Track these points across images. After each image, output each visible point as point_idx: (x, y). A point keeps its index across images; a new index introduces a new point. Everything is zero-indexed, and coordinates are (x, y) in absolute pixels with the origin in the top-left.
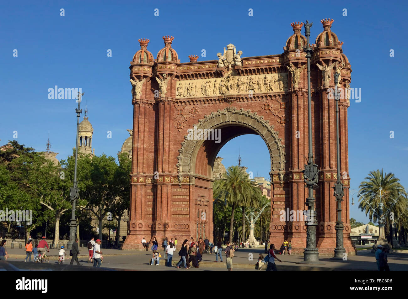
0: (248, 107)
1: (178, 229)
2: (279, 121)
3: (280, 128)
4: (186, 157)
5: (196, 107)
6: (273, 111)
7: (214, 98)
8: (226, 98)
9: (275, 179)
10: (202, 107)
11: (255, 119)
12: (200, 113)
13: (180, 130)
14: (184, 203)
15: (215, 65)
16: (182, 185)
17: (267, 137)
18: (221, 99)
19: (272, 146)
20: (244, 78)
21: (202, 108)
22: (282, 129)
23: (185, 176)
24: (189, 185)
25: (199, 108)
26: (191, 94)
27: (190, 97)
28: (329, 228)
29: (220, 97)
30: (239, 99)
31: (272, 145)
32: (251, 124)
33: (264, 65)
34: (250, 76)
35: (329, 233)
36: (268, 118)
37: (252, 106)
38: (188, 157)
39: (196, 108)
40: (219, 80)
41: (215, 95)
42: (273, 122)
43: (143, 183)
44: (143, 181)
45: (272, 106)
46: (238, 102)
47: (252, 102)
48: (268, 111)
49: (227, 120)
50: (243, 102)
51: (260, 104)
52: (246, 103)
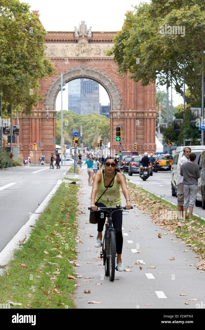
0: (95, 66)
1: (46, 149)
2: (117, 76)
3: (118, 81)
5: (58, 63)
6: (113, 70)
7: (72, 58)
8: (81, 59)
9: (114, 116)
10: (62, 64)
11: (101, 74)
12: (61, 68)
14: (50, 131)
15: (72, 35)
16: (49, 118)
17: (109, 87)
20: (93, 45)
22: (119, 82)
23: (50, 112)
24: (53, 119)
25: (60, 64)
26: (54, 54)
27: (53, 56)
28: (150, 147)
29: (76, 58)
30: (89, 60)
31: (112, 92)
32: (98, 78)
33: (108, 38)
34: (97, 44)
35: (150, 150)
36: (109, 74)
37: (99, 65)
38: (52, 99)
40: (75, 45)
41: (72, 56)
42: (113, 77)
45: (113, 66)
46: (88, 62)
47: (99, 63)
48: (109, 70)
49: (80, 74)
50: (92, 63)
51: (104, 64)
52: (94, 62)
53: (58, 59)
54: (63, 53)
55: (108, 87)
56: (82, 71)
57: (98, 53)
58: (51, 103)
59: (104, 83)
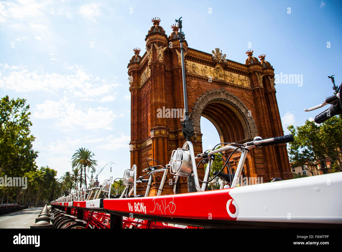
0: (232, 91)
4: (197, 119)
6: (246, 99)
8: (221, 82)
11: (238, 100)
12: (202, 87)
13: (190, 97)
18: (217, 81)
19: (249, 120)
20: (227, 73)
21: (204, 85)
25: (201, 83)
26: (195, 72)
27: (195, 74)
30: (227, 85)
32: (236, 103)
33: (239, 68)
34: (230, 73)
37: (234, 92)
38: (198, 119)
39: (200, 83)
40: (212, 69)
41: (212, 77)
43: (165, 135)
44: (165, 134)
45: (245, 95)
46: (226, 86)
47: (234, 89)
48: (243, 97)
49: (221, 97)
50: (228, 88)
51: (238, 92)
52: (231, 88)
53: (200, 78)
54: (203, 73)
55: (244, 114)
56: (222, 94)
57: (233, 80)
58: (197, 124)
59: (241, 109)
